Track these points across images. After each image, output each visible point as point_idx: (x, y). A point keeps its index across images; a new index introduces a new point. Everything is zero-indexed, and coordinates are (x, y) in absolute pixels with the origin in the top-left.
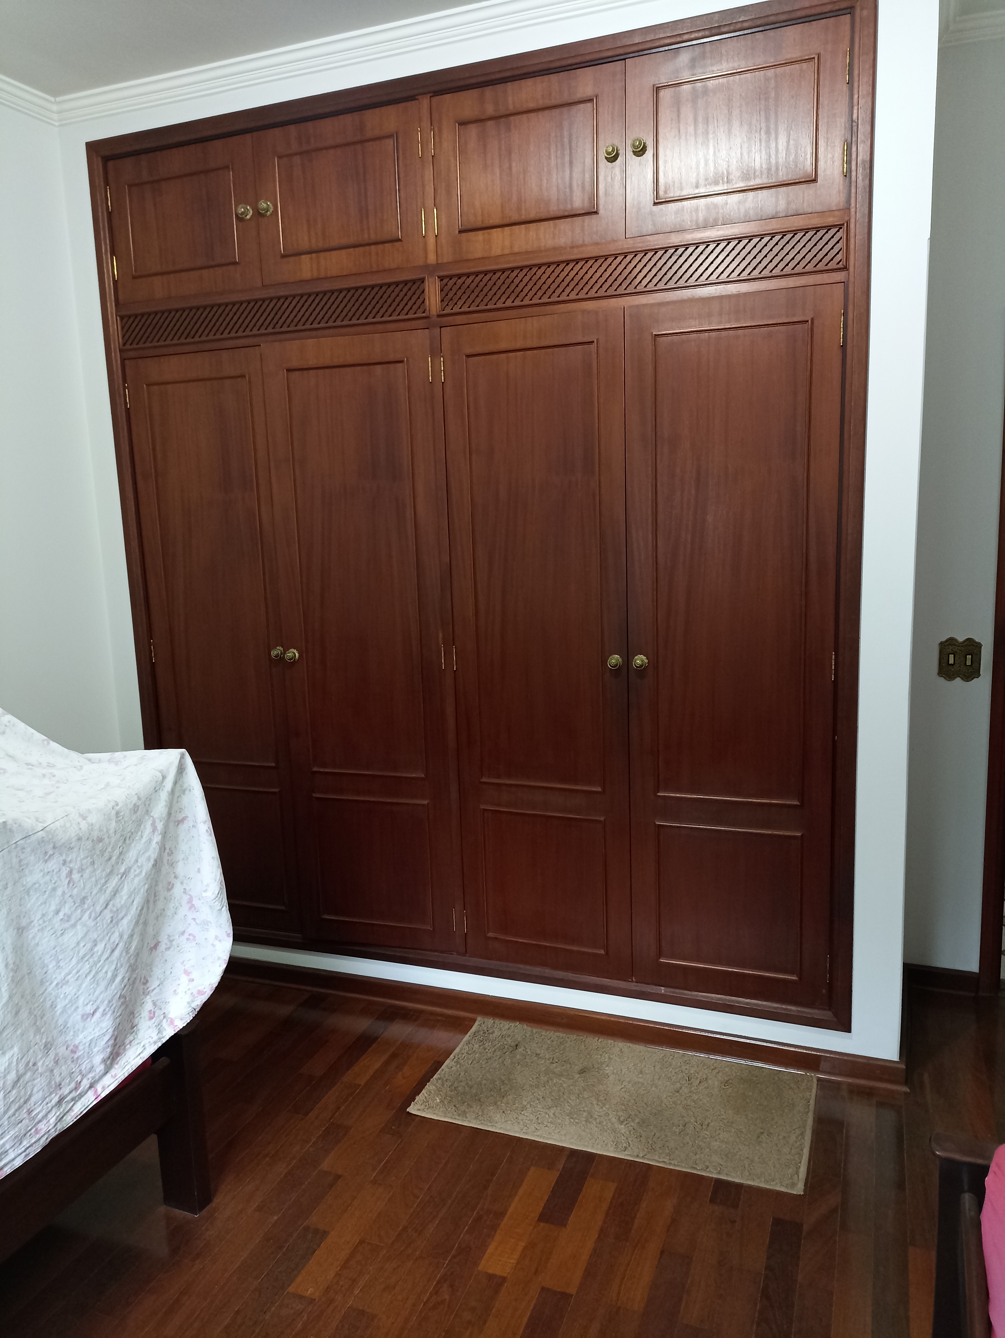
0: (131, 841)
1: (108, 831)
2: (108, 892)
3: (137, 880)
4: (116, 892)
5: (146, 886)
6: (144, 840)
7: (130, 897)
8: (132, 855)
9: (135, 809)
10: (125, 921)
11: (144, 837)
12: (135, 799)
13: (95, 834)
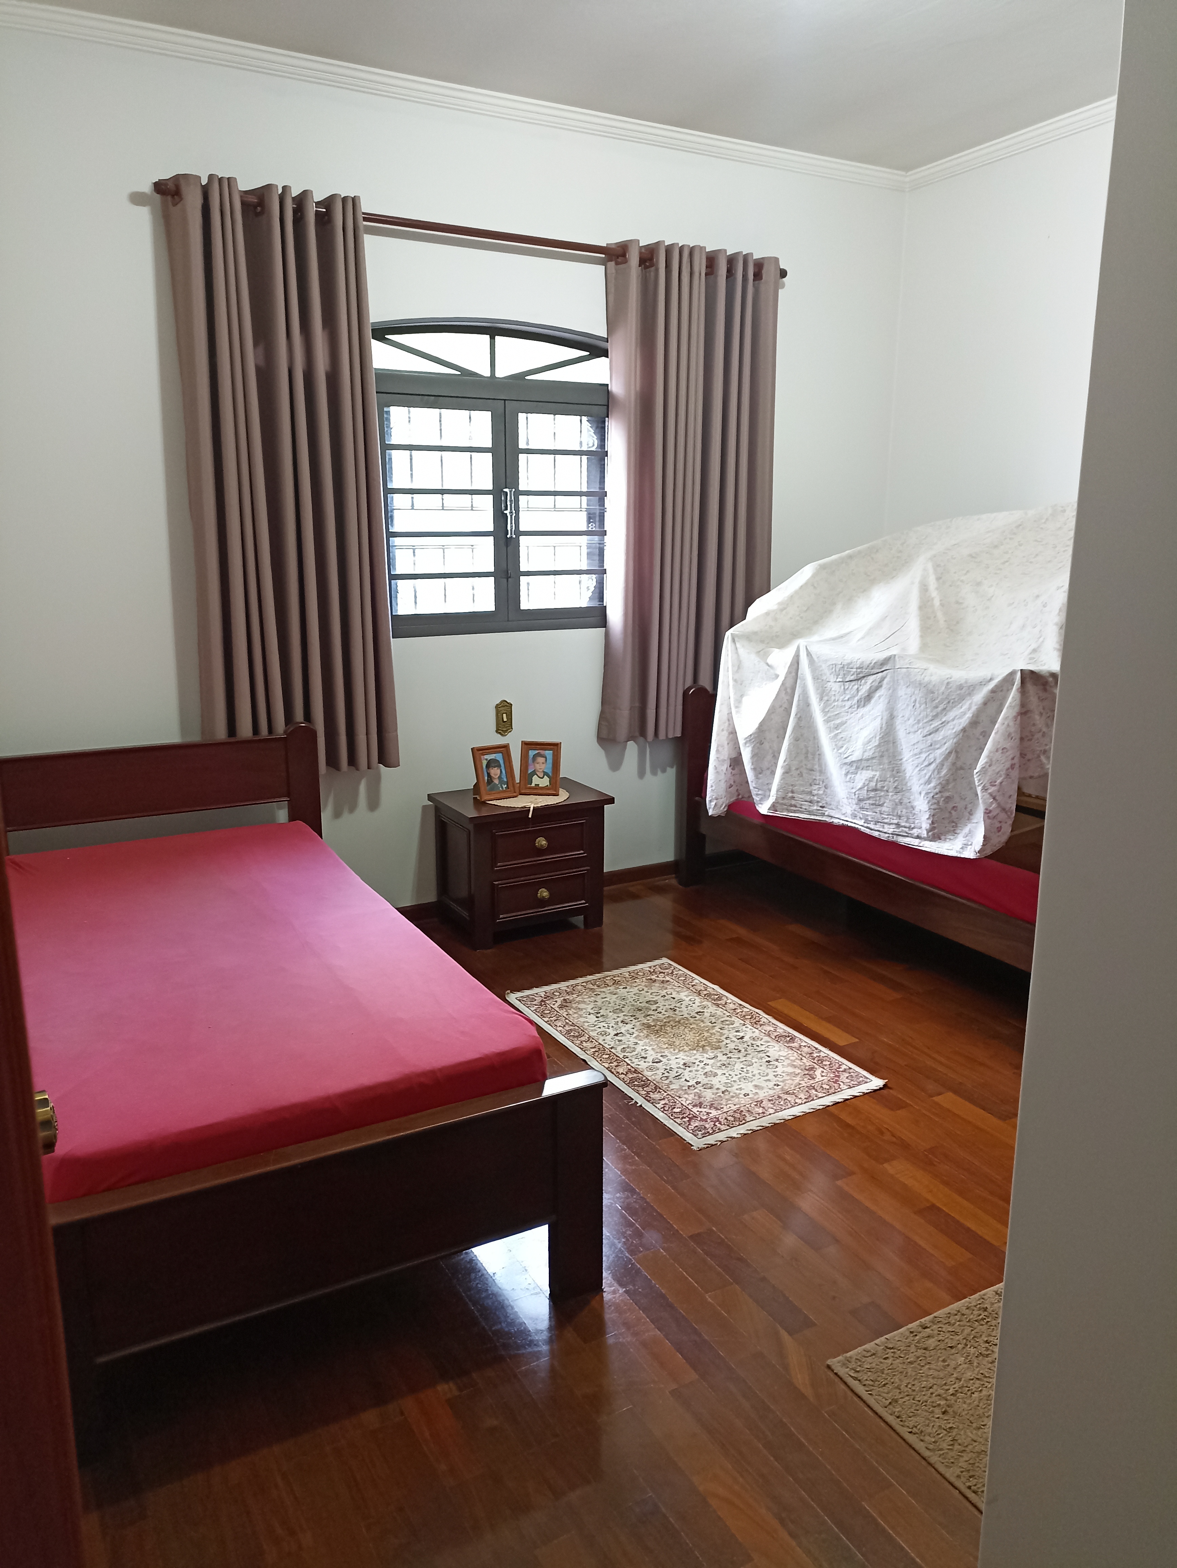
0: (954, 705)
1: (938, 690)
2: (932, 726)
3: (950, 732)
4: (937, 730)
5: (955, 740)
6: (962, 710)
7: (943, 739)
8: (951, 715)
9: (960, 687)
10: (939, 752)
11: (963, 709)
12: (963, 682)
13: (931, 687)
